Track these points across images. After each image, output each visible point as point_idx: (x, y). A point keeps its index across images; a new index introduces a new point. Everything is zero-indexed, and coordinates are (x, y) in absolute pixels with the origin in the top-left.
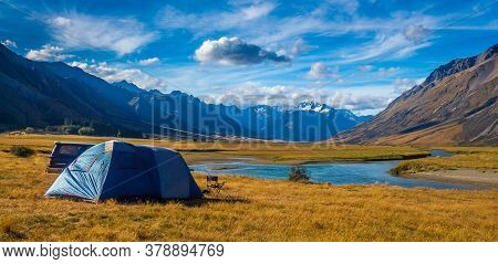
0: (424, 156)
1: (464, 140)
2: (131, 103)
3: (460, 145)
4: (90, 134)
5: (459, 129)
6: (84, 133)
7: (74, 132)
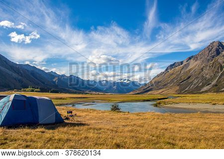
0: (166, 98)
1: (180, 92)
2: (54, 80)
3: (178, 94)
4: (39, 92)
5: (178, 88)
6: (36, 92)
7: (32, 91)
